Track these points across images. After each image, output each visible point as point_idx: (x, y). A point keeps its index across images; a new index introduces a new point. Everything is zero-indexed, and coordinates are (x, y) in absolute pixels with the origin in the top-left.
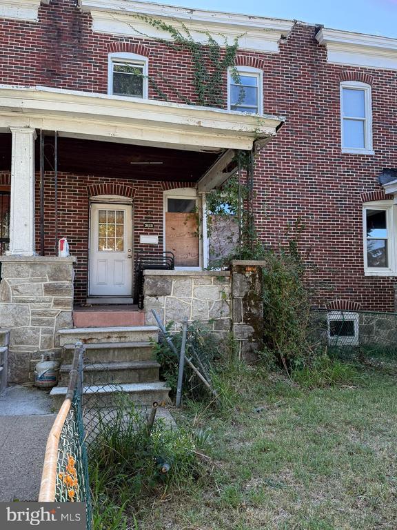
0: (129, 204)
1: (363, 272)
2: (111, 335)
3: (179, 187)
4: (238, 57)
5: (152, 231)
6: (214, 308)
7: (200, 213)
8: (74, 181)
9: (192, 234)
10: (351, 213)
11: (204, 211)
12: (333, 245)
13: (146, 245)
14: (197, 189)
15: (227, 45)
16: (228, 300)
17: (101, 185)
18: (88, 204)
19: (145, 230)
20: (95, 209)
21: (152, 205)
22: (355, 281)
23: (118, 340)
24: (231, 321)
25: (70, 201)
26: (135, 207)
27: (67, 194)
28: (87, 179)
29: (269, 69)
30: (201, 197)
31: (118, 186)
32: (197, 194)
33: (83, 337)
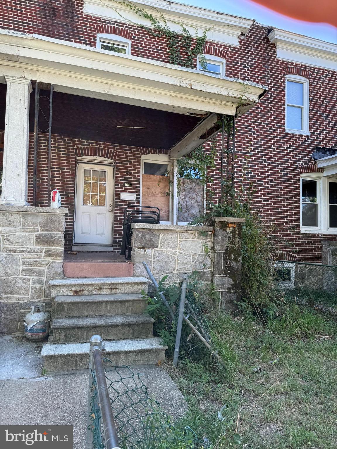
0: (110, 166)
1: (299, 229)
2: (102, 287)
3: (154, 153)
4: (206, 47)
5: (131, 189)
6: (197, 261)
7: (171, 176)
8: (64, 142)
9: (164, 193)
10: (291, 181)
11: (175, 174)
12: (277, 207)
13: (125, 201)
14: (170, 155)
15: (198, 36)
16: (210, 254)
17: (87, 148)
18: (76, 163)
19: (125, 189)
20: (81, 169)
21: (131, 167)
22: (293, 236)
23: (108, 292)
24: (212, 272)
25: (60, 160)
26: (117, 168)
27: (57, 153)
28: (75, 141)
29: (231, 59)
30: (173, 163)
31: (102, 149)
32: (170, 159)
33: (74, 289)
